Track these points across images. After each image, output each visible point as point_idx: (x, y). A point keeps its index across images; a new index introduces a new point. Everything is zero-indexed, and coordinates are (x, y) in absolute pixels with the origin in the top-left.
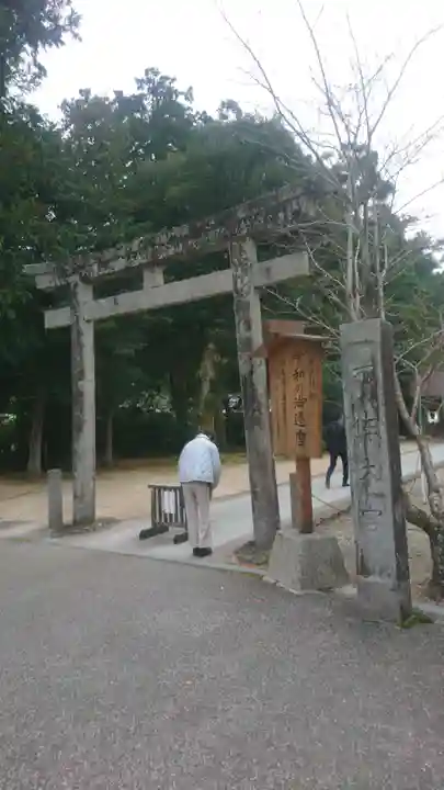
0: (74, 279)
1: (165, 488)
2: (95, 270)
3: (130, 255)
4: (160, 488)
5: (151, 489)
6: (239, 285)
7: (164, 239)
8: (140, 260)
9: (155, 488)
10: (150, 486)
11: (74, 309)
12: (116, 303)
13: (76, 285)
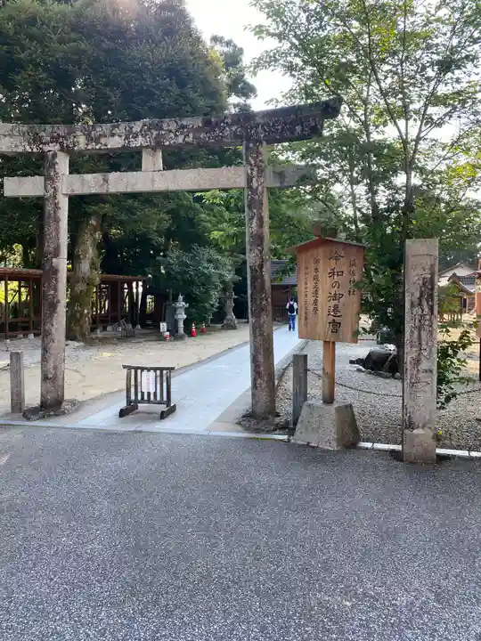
0: (54, 147)
1: (143, 369)
2: (82, 142)
3: (130, 134)
4: (136, 369)
5: (126, 370)
6: (255, 184)
7: (173, 127)
8: (139, 142)
9: (129, 368)
10: (124, 367)
11: (49, 178)
12: (106, 181)
13: (55, 155)
